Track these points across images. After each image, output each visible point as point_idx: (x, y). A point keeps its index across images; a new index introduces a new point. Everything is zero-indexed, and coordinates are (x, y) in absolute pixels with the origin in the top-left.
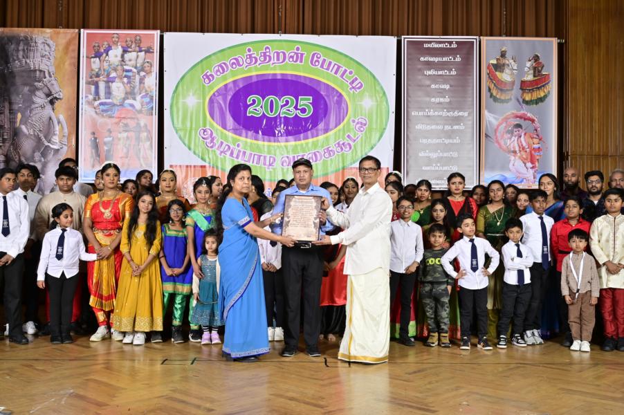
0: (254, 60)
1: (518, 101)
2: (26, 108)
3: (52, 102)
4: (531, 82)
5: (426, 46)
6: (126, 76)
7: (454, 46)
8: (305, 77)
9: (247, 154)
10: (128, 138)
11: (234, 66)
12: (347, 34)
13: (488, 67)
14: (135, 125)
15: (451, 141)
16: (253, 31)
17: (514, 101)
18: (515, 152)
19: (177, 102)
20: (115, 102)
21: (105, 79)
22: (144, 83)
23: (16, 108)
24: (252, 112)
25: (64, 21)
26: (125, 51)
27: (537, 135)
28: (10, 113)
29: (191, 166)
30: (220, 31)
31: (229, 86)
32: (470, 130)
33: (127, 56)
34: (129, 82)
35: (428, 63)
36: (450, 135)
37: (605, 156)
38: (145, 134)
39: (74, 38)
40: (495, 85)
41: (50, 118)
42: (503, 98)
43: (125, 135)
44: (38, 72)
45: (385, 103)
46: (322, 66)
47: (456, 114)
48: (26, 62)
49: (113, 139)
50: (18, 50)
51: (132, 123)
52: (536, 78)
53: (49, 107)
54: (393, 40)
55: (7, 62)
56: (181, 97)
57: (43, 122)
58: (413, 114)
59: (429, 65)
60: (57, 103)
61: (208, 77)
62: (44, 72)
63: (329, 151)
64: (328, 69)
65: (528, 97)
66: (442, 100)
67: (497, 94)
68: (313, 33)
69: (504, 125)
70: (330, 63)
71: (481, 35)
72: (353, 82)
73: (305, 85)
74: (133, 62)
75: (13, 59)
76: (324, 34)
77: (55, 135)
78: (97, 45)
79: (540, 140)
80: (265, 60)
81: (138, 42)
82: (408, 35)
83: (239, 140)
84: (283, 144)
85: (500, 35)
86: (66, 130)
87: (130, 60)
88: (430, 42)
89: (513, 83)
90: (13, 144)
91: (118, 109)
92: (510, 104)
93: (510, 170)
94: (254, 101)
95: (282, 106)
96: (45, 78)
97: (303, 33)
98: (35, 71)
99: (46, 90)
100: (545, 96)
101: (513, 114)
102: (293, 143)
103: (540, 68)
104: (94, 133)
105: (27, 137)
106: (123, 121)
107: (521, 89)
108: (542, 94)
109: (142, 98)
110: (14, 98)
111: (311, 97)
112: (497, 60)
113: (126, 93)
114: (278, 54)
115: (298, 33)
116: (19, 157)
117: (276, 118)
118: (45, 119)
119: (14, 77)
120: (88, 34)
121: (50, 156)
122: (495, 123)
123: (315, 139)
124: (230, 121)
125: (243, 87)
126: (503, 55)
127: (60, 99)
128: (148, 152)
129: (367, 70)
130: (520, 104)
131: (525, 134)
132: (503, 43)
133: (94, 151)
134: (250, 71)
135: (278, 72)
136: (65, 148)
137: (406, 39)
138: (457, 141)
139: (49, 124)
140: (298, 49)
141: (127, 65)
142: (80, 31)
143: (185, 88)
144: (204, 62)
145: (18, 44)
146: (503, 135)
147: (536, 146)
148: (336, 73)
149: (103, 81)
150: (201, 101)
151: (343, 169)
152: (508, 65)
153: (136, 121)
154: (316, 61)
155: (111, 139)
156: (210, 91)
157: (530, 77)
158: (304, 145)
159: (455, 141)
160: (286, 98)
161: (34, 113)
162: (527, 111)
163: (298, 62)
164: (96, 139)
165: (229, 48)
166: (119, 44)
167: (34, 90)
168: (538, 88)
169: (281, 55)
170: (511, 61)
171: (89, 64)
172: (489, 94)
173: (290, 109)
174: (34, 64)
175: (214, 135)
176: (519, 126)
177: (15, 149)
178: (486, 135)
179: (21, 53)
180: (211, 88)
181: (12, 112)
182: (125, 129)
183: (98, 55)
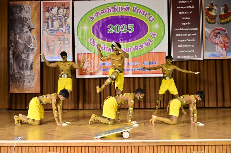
0: (110, 10)
1: (218, 23)
2: (21, 33)
3: (30, 30)
4: (224, 15)
5: (179, 2)
6: (59, 19)
7: (191, 2)
8: (130, 17)
9: (108, 48)
11: (102, 13)
13: (206, 10)
14: (63, 38)
15: (191, 40)
17: (217, 23)
18: (218, 44)
19: (79, 29)
20: (55, 29)
21: (51, 20)
22: (66, 21)
23: (17, 33)
24: (109, 31)
26: (59, 9)
27: (227, 37)
28: (14, 35)
29: (86, 54)
31: (100, 22)
33: (59, 11)
34: (60, 21)
36: (191, 37)
38: (67, 41)
39: (38, 5)
40: (208, 17)
41: (30, 36)
42: (212, 22)
43: (59, 42)
44: (25, 19)
46: (137, 12)
47: (193, 29)
48: (20, 15)
49: (55, 44)
50: (17, 10)
51: (62, 38)
52: (226, 13)
53: (29, 32)
55: (13, 15)
56: (81, 26)
57: (27, 38)
58: (175, 30)
59: (181, 10)
60: (33, 31)
61: (91, 18)
62: (27, 18)
63: (141, 46)
64: (140, 13)
65: (222, 22)
66: (187, 24)
67: (210, 21)
69: (213, 33)
70: (141, 10)
72: (150, 18)
73: (131, 20)
74: (62, 13)
75: (15, 13)
77: (32, 43)
78: (47, 7)
79: (228, 38)
80: (114, 10)
81: (63, 5)
83: (104, 43)
86: (36, 41)
87: (61, 12)
88: (181, 1)
90: (16, 47)
91: (56, 32)
93: (216, 51)
94: (110, 27)
95: (122, 29)
96: (28, 21)
98: (24, 18)
99: (28, 25)
100: (230, 21)
101: (216, 28)
102: (126, 43)
103: (227, 9)
104: (47, 42)
105: (21, 44)
106: (58, 37)
107: (219, 18)
108: (228, 20)
109: (66, 27)
110: (15, 29)
111: (133, 25)
112: (209, 6)
113: (59, 26)
114: (119, 8)
116: (18, 52)
117: (119, 33)
118: (28, 37)
119: (16, 21)
120: (44, 3)
121: (30, 51)
122: (209, 32)
123: (135, 41)
124: (101, 35)
125: (106, 21)
126: (212, 4)
127: (33, 29)
129: (156, 13)
130: (219, 24)
131: (222, 36)
133: (47, 49)
134: (108, 15)
135: (120, 15)
136: (36, 48)
139: (30, 38)
140: (127, 5)
141: (60, 14)
142: (41, 2)
143: (83, 23)
144: (90, 12)
145: (17, 8)
146: (213, 37)
147: (226, 41)
148: (143, 14)
149: (50, 21)
150: (89, 28)
151: (147, 53)
152: (214, 9)
153: (64, 36)
154: (135, 10)
155: (54, 44)
156: (92, 24)
157: (223, 13)
158: (131, 44)
159: (193, 40)
160: (123, 25)
161: (24, 34)
162: (222, 27)
163: (128, 11)
164: (48, 44)
165: (100, 6)
166: (56, 6)
167: (23, 25)
168: (227, 18)
169: (121, 8)
170: (215, 7)
171: (44, 15)
172: (206, 21)
173: (125, 29)
174: (23, 15)
175: (95, 41)
176: (219, 33)
177: (17, 49)
178: (206, 37)
179: (18, 11)
180: (93, 23)
181: (15, 34)
182: (60, 39)
183: (48, 11)
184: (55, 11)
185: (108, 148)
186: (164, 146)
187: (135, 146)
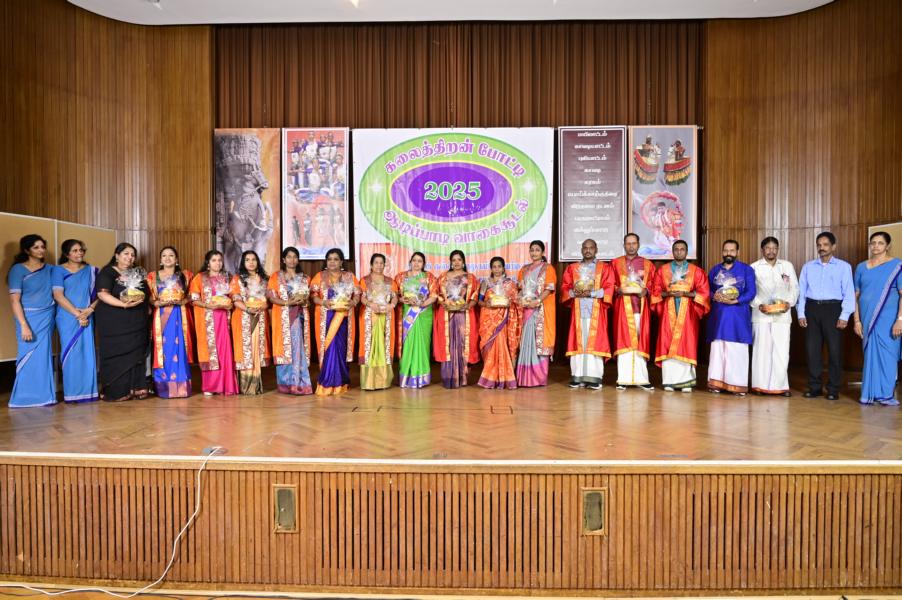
0: (430, 151)
1: (662, 181)
2: (238, 197)
3: (259, 191)
4: (673, 165)
5: (580, 135)
6: (321, 168)
7: (605, 134)
8: (475, 166)
9: (425, 233)
10: (323, 221)
11: (413, 157)
12: (510, 126)
13: (635, 153)
14: (329, 209)
15: (602, 218)
16: (429, 126)
17: (658, 182)
18: (659, 227)
19: (365, 189)
20: (312, 190)
21: (304, 171)
22: (336, 173)
23: (230, 197)
24: (429, 196)
25: (269, 123)
26: (320, 146)
27: (679, 212)
28: (225, 201)
29: (377, 244)
30: (401, 127)
31: (409, 174)
32: (619, 208)
33: (322, 150)
34: (324, 173)
35: (582, 150)
36: (602, 212)
37: (740, 230)
38: (339, 217)
39: (276, 136)
40: (641, 168)
41: (259, 205)
42: (648, 179)
43: (321, 218)
44: (247, 166)
45: (543, 186)
46: (489, 155)
47: (607, 194)
48: (237, 158)
50: (230, 148)
51: (327, 208)
52: (678, 162)
53: (257, 195)
54: (550, 131)
55: (221, 158)
56: (368, 185)
57: (252, 208)
58: (569, 195)
59: (583, 152)
60: (264, 192)
61: (390, 167)
62: (253, 165)
63: (495, 229)
64: (494, 157)
65: (670, 178)
66: (594, 182)
67: (643, 176)
68: (481, 125)
69: (649, 203)
70: (496, 153)
71: (628, 124)
72: (515, 168)
73: (474, 171)
74: (326, 156)
75: (226, 155)
76: (491, 127)
77: (262, 219)
78: (296, 141)
79: (682, 216)
80: (439, 150)
81: (331, 138)
82: (565, 125)
83: (418, 221)
84: (456, 223)
85: (646, 124)
86: (272, 215)
87: (324, 154)
88: (584, 132)
89: (657, 167)
90: (228, 228)
91: (315, 196)
92: (654, 185)
94: (430, 187)
95: (455, 191)
96: (253, 170)
97: (472, 126)
98: (245, 165)
99: (255, 182)
100: (686, 178)
101: (657, 193)
102: (465, 223)
103: (681, 153)
104: (295, 217)
105: (240, 221)
106: (319, 206)
107: (665, 171)
108: (683, 176)
109: (335, 186)
110: (228, 189)
111: (480, 182)
112: (643, 146)
113: (322, 182)
114: (451, 145)
115: (468, 126)
116: (234, 239)
117: (448, 202)
118: (254, 206)
119: (227, 170)
120: (288, 132)
121: (259, 237)
122: (641, 201)
123: (483, 219)
124: (410, 205)
125: (421, 175)
126: (648, 141)
127: (266, 188)
128: (341, 232)
129: (528, 157)
130: (663, 184)
131: (668, 211)
132: (648, 131)
133: (295, 232)
134: (426, 160)
135: (450, 161)
136: (271, 231)
137: (562, 129)
138: (607, 218)
139: (258, 210)
140: (467, 141)
141: (322, 158)
142: (281, 129)
143: (371, 177)
144: (388, 154)
145: (230, 143)
146: (649, 212)
147: (678, 222)
148: (501, 160)
149: (302, 172)
150: (385, 188)
151: (508, 244)
152: (653, 150)
153: (330, 206)
154: (483, 151)
155: (310, 221)
156: (392, 179)
157: (672, 161)
158: (474, 224)
159: (605, 218)
160: (457, 183)
161: (245, 200)
162: (669, 191)
163: (468, 152)
164: (297, 222)
165: (409, 141)
166: (314, 140)
167: (244, 181)
168: (680, 170)
169: (453, 146)
170: (656, 147)
171: (289, 158)
172: (636, 176)
173: (461, 193)
174: (244, 159)
175: (397, 216)
176: (662, 204)
177: (230, 232)
178: (634, 213)
179: (233, 150)
180: (393, 176)
181: (227, 200)
182: (323, 213)
183: (297, 150)
184: (312, 151)
185: (402, 477)
186: (523, 474)
187: (459, 474)
